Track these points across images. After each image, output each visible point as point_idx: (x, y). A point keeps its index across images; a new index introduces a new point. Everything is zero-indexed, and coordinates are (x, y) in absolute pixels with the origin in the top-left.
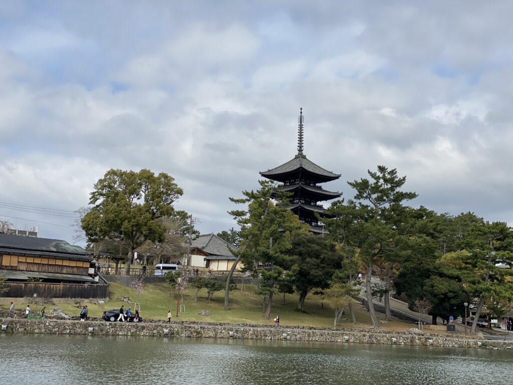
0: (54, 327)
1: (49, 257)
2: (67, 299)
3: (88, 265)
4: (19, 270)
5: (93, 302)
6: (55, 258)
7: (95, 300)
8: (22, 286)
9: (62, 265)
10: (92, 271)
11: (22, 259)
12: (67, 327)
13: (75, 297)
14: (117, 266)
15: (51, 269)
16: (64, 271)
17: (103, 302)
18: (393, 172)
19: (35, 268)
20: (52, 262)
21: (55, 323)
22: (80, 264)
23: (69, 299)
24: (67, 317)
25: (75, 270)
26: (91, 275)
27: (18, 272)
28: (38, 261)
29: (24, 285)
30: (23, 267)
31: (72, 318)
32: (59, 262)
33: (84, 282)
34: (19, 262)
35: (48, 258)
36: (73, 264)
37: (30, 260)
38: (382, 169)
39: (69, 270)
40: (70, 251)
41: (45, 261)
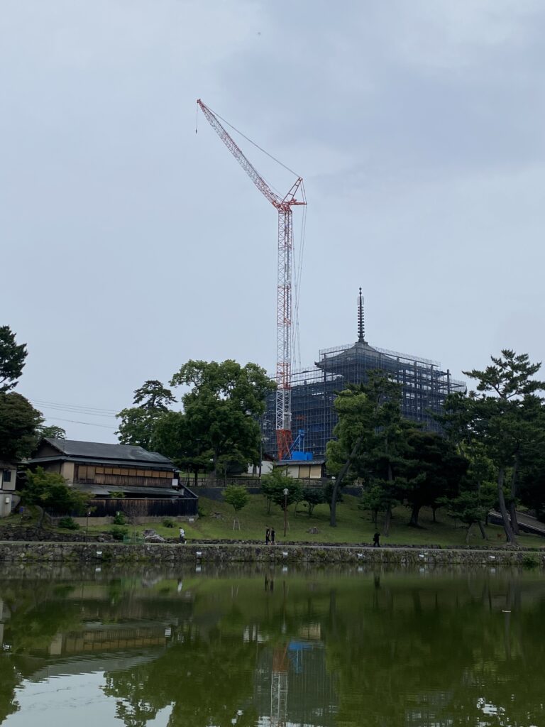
0: (156, 552)
1: (128, 467)
2: (152, 517)
3: (171, 475)
4: (97, 484)
5: (182, 520)
6: (136, 468)
7: (183, 518)
8: (103, 503)
9: (144, 477)
10: (175, 483)
11: (100, 470)
12: (172, 552)
13: (162, 515)
14: (196, 476)
15: (131, 481)
16: (146, 483)
17: (193, 520)
18: (522, 358)
19: (114, 480)
20: (133, 473)
21: (156, 547)
22: (163, 475)
23: (156, 517)
24: (162, 539)
25: (158, 482)
26: (174, 488)
27: (95, 487)
28: (117, 471)
29: (105, 501)
30: (99, 480)
31: (168, 540)
32: (140, 473)
33: (170, 496)
34: (96, 474)
35: (129, 469)
36: (156, 474)
37: (108, 471)
38: (508, 354)
39: (152, 482)
40: (150, 460)
41: (125, 472)
